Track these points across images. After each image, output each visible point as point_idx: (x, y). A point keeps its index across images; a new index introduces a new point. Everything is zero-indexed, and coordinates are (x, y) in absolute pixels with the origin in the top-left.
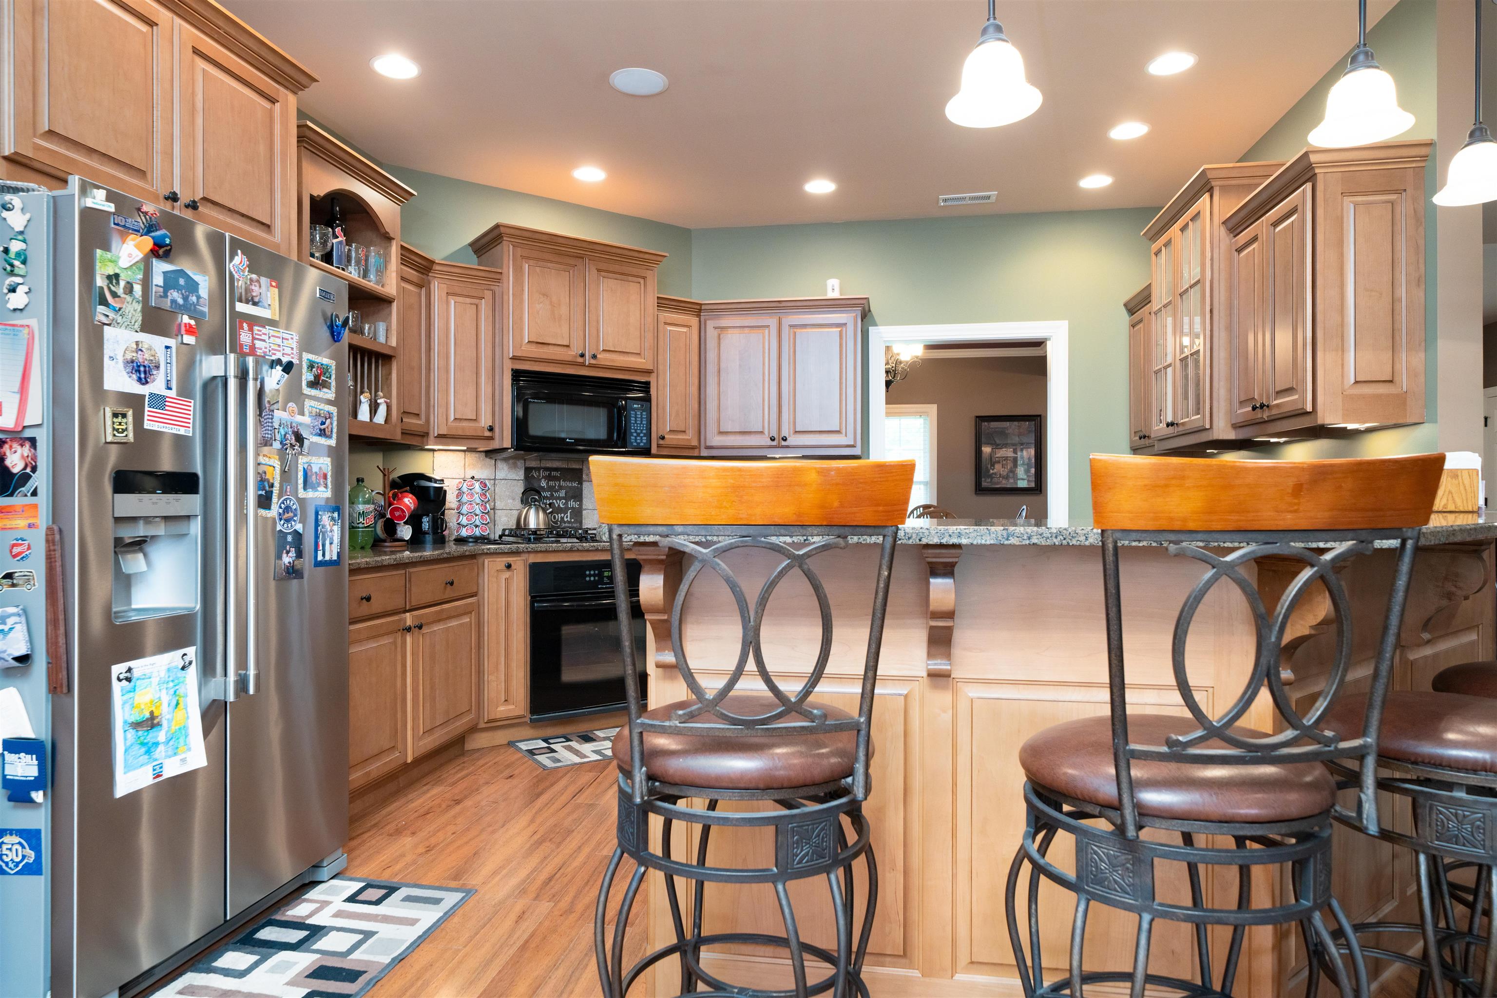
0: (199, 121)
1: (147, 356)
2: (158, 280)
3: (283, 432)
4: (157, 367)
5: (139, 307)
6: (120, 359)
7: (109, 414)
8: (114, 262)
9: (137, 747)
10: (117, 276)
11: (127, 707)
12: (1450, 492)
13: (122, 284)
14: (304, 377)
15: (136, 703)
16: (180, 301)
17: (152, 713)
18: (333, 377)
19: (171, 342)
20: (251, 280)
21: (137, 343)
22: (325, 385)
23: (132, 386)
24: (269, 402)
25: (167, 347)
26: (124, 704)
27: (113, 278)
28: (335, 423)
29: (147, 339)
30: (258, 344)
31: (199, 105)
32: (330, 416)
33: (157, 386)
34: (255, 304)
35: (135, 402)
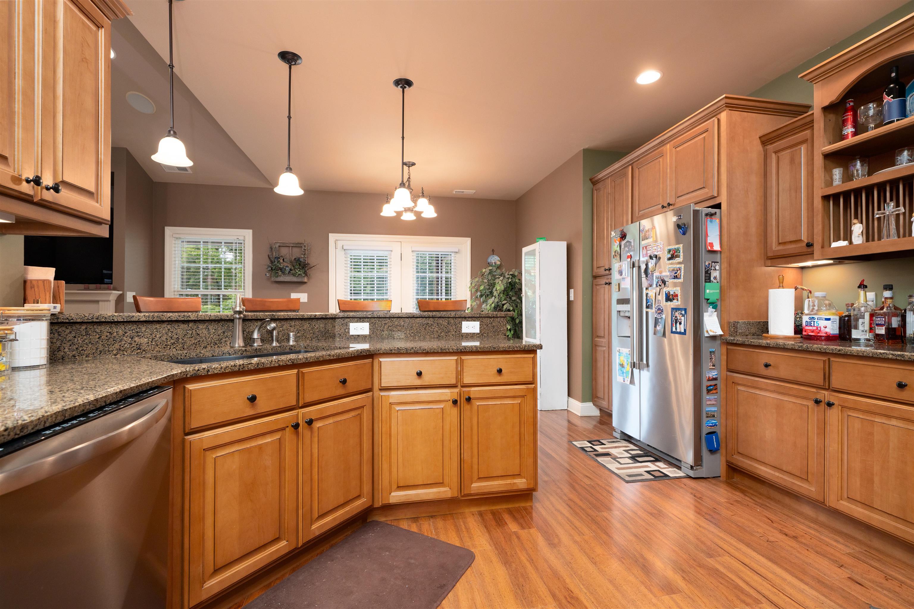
1: (621, 268)
2: (623, 246)
3: (657, 281)
4: (624, 270)
6: (617, 271)
9: (620, 371)
14: (666, 257)
16: (628, 250)
18: (681, 251)
20: (646, 231)
22: (678, 256)
23: (619, 277)
24: (651, 271)
28: (683, 272)
29: (621, 264)
30: (648, 252)
32: (680, 269)
33: (624, 275)
34: (648, 239)
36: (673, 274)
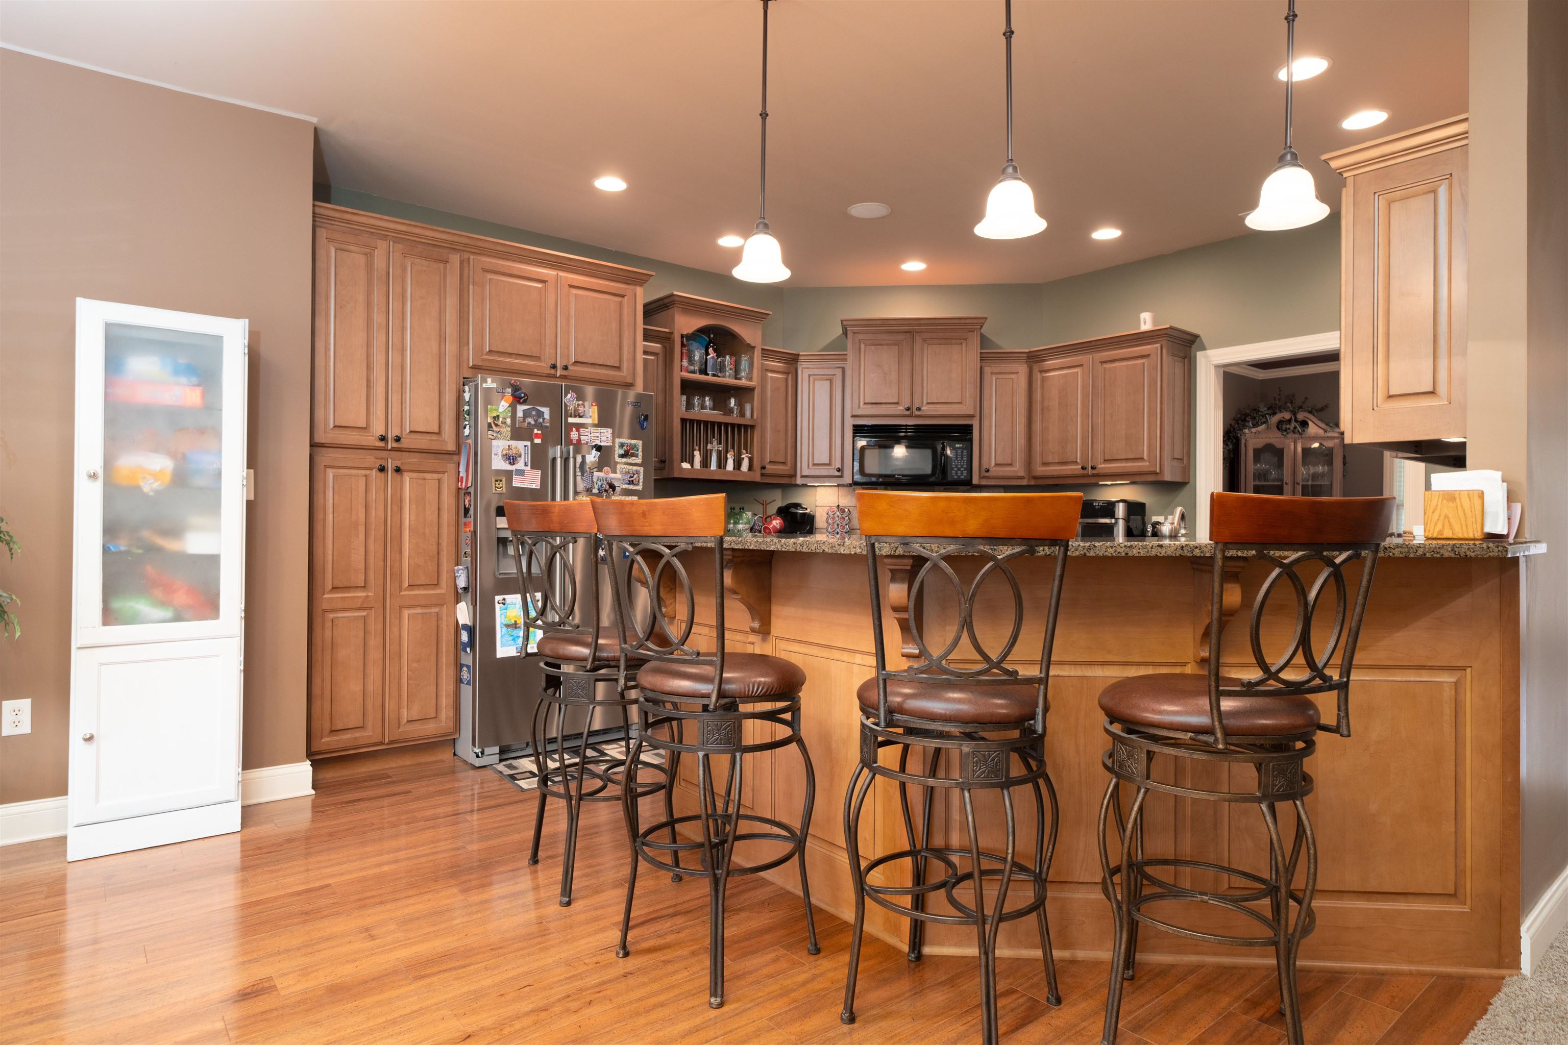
0: (573, 322)
1: (514, 451)
2: (520, 414)
3: (600, 483)
4: (520, 456)
5: (509, 429)
6: (500, 454)
7: (493, 480)
8: (497, 410)
9: (507, 636)
10: (498, 416)
11: (503, 617)
12: (1446, 517)
13: (501, 419)
14: (616, 452)
15: (508, 614)
16: (533, 423)
17: (515, 621)
18: (640, 450)
19: (528, 443)
20: (578, 405)
21: (509, 446)
22: (633, 455)
23: (506, 466)
24: (589, 468)
25: (525, 446)
26: (501, 615)
27: (496, 418)
28: (642, 477)
29: (514, 443)
30: (582, 438)
31: (573, 312)
32: (638, 472)
33: (520, 465)
34: (580, 417)
35: (509, 474)
36: (627, 477)
